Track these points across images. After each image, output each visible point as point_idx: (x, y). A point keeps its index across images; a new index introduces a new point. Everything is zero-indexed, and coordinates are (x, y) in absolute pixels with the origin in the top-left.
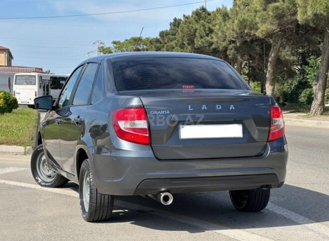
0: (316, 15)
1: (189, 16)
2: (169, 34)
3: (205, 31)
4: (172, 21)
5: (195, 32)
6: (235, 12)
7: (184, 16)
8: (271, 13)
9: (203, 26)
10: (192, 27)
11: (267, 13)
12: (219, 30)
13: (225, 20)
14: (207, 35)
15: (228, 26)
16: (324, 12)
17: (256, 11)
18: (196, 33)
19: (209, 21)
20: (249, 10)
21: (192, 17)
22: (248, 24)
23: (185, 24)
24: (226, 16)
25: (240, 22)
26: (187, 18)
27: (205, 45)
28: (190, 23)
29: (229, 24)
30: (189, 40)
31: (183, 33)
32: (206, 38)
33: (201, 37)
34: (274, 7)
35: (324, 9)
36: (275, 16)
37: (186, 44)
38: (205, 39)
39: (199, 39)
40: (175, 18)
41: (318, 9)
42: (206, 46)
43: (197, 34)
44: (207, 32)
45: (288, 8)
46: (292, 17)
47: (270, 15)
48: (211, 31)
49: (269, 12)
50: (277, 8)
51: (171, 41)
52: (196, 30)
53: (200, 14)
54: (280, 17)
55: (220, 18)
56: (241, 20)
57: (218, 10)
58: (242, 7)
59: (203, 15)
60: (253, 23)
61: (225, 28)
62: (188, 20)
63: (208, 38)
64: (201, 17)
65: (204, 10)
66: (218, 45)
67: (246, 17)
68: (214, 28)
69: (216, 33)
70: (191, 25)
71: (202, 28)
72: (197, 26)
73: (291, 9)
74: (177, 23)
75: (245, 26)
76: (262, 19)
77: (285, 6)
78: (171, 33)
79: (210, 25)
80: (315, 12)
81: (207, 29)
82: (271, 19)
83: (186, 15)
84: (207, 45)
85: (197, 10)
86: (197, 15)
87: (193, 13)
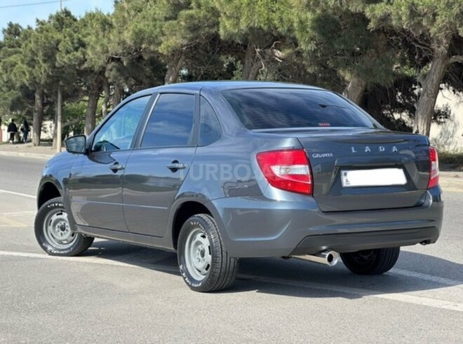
0: (251, 29)
1: (44, 21)
2: (4, 46)
3: (73, 43)
4: (6, 27)
5: (57, 44)
6: (121, 19)
7: (38, 21)
8: (183, 23)
9: (71, 36)
10: (52, 37)
11: (178, 23)
12: (96, 43)
13: (104, 30)
14: (76, 49)
15: (112, 37)
16: (265, 25)
17: (155, 20)
18: (59, 46)
19: (76, 30)
20: (144, 18)
21: (49, 22)
22: (146, 36)
23: (42, 32)
24: (106, 24)
25: (136, 33)
26: (42, 23)
27: (73, 63)
28: (47, 31)
29: (114, 35)
30: (45, 55)
31: (38, 45)
32: (75, 53)
33: (68, 52)
34: (187, 15)
35: (265, 21)
36: (189, 28)
37: (41, 61)
38: (74, 55)
39: (64, 55)
40: (11, 23)
41: (257, 21)
42: (75, 65)
43: (61, 47)
44: (77, 45)
45: (205, 17)
46: (211, 30)
47: (181, 25)
48: (83, 45)
49: (180, 21)
50: (191, 17)
51: (9, 55)
52: (58, 42)
53: (62, 18)
54: (194, 29)
55: (97, 26)
56: (137, 30)
57: (91, 16)
58: (133, 13)
59: (67, 21)
60: (154, 35)
61: (105, 41)
62: (45, 26)
63: (79, 54)
64: (63, 23)
65: (68, 13)
66: (93, 63)
67: (141, 26)
68: (85, 39)
69: (92, 47)
70: (50, 34)
71: (68, 38)
72: (59, 36)
73: (210, 18)
74: (13, 30)
75: (142, 40)
76: (172, 30)
77: (201, 15)
78: (7, 44)
79: (80, 36)
80: (252, 24)
81: (75, 41)
82: (183, 31)
83: (40, 20)
84: (76, 63)
85: (57, 13)
86: (58, 20)
87: (51, 17)
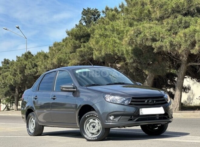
0: (106, 54)
1: (20, 57)
2: (2, 68)
3: (32, 65)
4: (3, 61)
5: (25, 66)
6: (52, 54)
7: (17, 57)
8: (78, 54)
9: (31, 62)
10: (23, 63)
11: (76, 54)
12: (42, 64)
13: (45, 59)
14: (33, 68)
15: (48, 62)
16: (112, 52)
17: (66, 53)
18: (26, 67)
19: (33, 60)
20: (62, 53)
21: (22, 57)
22: (63, 60)
23: (19, 61)
24: (46, 56)
25: (59, 59)
26: (19, 58)
27: (32, 73)
28: (21, 61)
29: (49, 61)
30: (20, 71)
31: (17, 67)
32: (33, 69)
33: (30, 69)
34: (79, 51)
35: (112, 51)
36: (80, 56)
37: (18, 74)
38: (32, 70)
39: (28, 70)
40: (5, 59)
41: (109, 51)
42: (33, 74)
43: (27, 67)
44: (34, 66)
45: (87, 51)
46: (89, 56)
47: (77, 55)
48: (36, 66)
49: (77, 53)
50: (81, 51)
51: (5, 72)
52: (26, 65)
53: (27, 55)
54: (82, 56)
55: (42, 57)
56: (59, 58)
57: (39, 54)
58: (57, 51)
59: (29, 56)
60: (66, 60)
61: (46, 63)
62: (20, 59)
63: (35, 70)
64: (28, 57)
65: (29, 53)
66: (40, 73)
67: (60, 56)
68: (37, 63)
69: (40, 66)
70: (22, 62)
71: (30, 63)
72: (26, 62)
73: (89, 52)
74: (6, 62)
75: (61, 62)
76: (73, 57)
77: (85, 50)
78: (3, 68)
79: (35, 62)
80: (106, 53)
81: (33, 64)
82: (78, 57)
83: (18, 56)
84: (33, 73)
85: (25, 53)
86: (26, 56)
87: (23, 55)
